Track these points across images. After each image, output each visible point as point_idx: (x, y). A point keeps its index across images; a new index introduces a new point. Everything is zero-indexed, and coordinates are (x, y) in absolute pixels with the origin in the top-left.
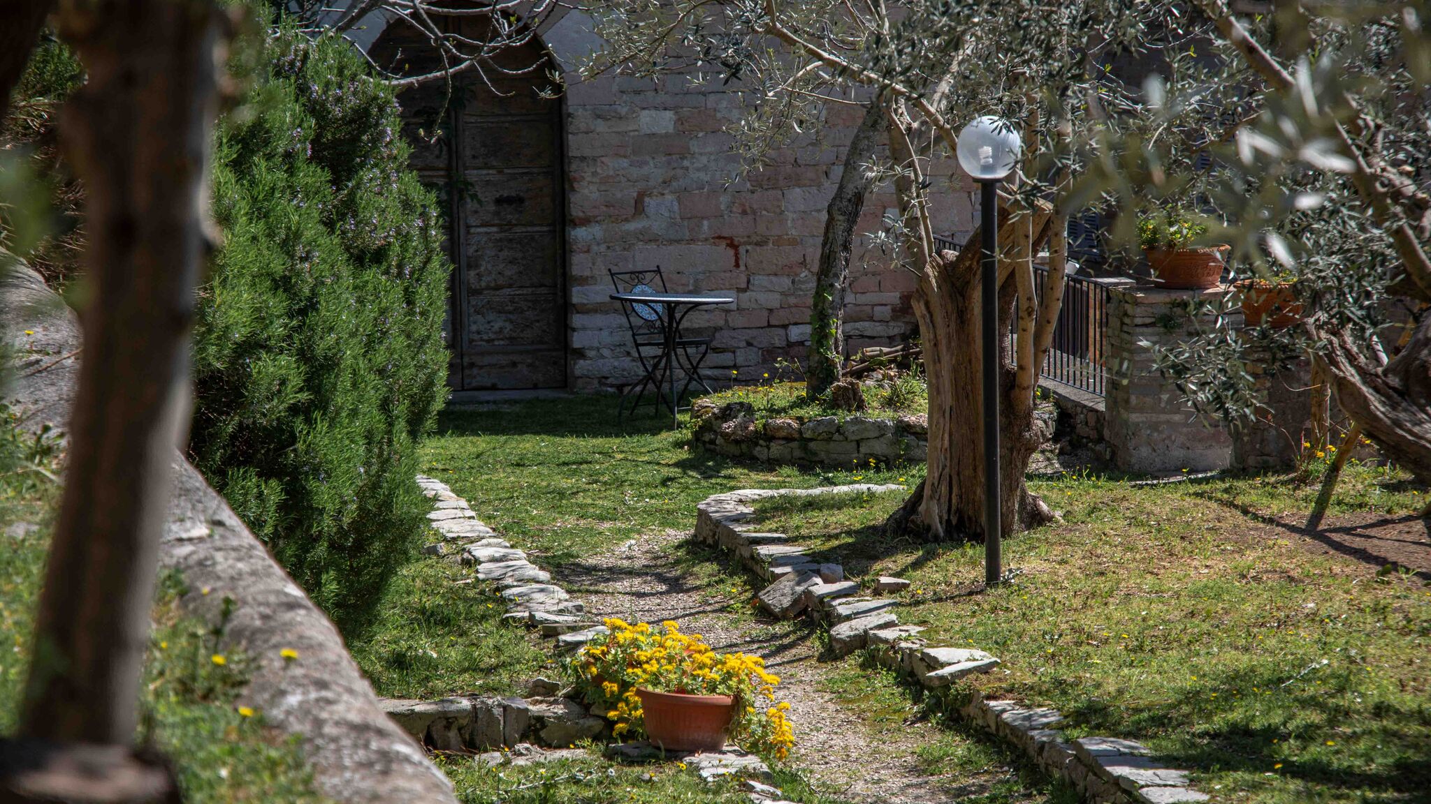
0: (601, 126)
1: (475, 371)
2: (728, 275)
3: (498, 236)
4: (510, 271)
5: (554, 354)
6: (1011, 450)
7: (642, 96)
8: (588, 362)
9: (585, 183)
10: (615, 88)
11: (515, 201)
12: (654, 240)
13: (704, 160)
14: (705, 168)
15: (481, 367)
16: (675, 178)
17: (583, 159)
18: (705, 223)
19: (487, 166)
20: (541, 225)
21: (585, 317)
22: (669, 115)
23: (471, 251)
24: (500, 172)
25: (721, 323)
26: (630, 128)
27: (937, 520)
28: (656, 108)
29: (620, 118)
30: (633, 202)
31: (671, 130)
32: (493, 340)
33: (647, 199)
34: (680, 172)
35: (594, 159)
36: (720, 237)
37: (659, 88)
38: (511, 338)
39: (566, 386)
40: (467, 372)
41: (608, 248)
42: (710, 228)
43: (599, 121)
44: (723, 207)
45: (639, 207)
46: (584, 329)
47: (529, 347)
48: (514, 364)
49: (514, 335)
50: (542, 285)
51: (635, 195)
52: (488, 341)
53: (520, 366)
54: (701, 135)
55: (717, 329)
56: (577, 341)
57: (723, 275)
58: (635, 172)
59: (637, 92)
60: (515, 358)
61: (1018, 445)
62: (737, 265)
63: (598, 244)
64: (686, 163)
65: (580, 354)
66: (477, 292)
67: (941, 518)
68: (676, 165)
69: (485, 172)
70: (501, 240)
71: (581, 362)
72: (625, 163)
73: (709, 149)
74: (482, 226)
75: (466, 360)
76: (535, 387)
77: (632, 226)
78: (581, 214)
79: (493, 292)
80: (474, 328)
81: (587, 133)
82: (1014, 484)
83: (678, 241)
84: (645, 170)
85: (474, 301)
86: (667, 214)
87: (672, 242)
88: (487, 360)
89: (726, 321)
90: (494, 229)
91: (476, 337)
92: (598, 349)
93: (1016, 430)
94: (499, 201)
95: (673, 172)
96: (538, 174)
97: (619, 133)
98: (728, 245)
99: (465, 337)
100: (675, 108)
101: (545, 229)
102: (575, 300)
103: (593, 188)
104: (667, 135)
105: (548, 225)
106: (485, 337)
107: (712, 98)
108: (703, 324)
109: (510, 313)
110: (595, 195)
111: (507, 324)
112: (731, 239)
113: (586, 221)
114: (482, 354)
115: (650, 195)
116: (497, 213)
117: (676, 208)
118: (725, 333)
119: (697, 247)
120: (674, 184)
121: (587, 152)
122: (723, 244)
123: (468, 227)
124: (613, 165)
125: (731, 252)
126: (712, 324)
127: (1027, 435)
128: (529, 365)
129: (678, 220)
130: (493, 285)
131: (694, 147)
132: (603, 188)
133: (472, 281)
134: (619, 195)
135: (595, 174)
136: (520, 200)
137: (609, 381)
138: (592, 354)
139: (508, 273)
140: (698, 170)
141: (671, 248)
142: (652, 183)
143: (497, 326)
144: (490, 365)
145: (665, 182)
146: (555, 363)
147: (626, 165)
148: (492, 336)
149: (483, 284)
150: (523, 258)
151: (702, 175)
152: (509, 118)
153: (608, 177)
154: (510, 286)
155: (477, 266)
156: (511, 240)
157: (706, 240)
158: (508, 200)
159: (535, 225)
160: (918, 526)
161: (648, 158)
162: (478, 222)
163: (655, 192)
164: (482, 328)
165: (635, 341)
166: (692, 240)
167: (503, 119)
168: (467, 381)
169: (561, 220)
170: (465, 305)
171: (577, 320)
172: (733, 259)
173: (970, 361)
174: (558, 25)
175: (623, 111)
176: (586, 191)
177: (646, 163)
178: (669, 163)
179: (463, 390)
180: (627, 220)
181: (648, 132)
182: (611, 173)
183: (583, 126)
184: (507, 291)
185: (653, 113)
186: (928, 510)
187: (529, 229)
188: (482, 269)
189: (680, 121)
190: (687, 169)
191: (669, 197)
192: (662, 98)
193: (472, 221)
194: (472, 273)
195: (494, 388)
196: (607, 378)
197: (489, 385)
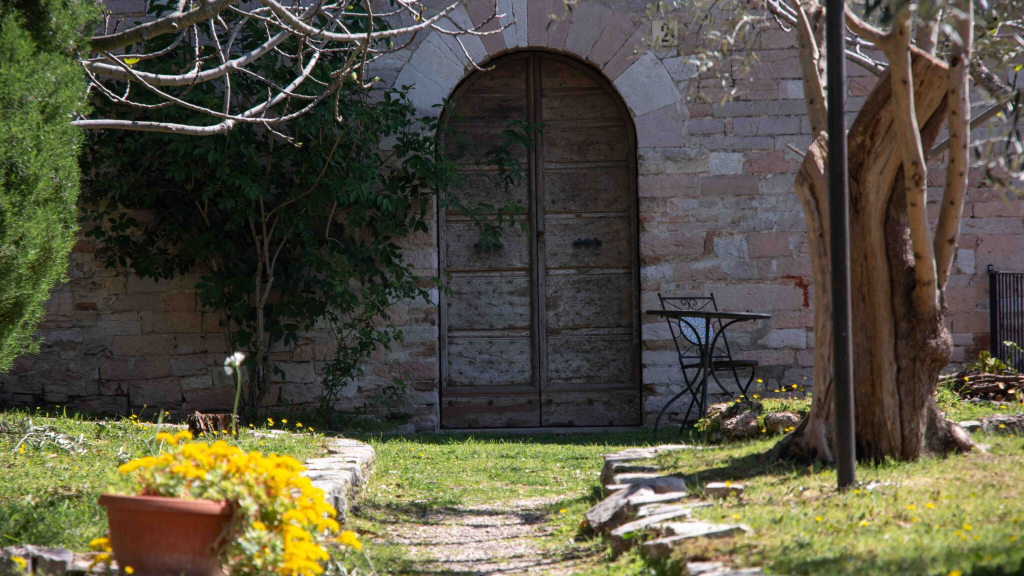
0: (671, 168)
1: (553, 408)
2: (798, 314)
3: (576, 278)
4: (588, 312)
5: (629, 392)
6: (914, 360)
7: (711, 137)
8: (659, 398)
9: (655, 223)
10: (684, 131)
11: (594, 244)
12: (723, 278)
13: (773, 200)
14: (774, 209)
15: (558, 405)
16: (743, 218)
17: (653, 199)
18: (774, 262)
19: (566, 211)
20: (617, 268)
21: (655, 353)
22: (738, 156)
23: (550, 292)
24: (578, 216)
25: (791, 361)
26: (700, 170)
27: (824, 441)
28: (725, 150)
29: (690, 160)
30: (702, 241)
31: (740, 171)
32: (571, 378)
33: (716, 239)
34: (749, 213)
35: (664, 200)
36: (789, 277)
37: (728, 131)
38: (589, 377)
39: (641, 424)
40: (544, 409)
41: (678, 286)
42: (778, 267)
43: (669, 162)
44: (791, 247)
45: (708, 247)
46: (654, 365)
47: (606, 386)
48: (590, 402)
49: (591, 373)
50: (619, 326)
51: (704, 234)
52: (567, 379)
53: (596, 404)
54: (769, 176)
55: (787, 367)
56: (648, 377)
57: (792, 314)
58: (704, 212)
59: (706, 135)
60: (592, 396)
61: (922, 355)
62: (806, 304)
63: (668, 283)
64: (755, 204)
65: (651, 389)
66: (556, 332)
67: (830, 441)
68: (745, 206)
69: (564, 216)
70: (579, 282)
71: (652, 398)
72: (694, 203)
73: (778, 190)
74: (560, 268)
75: (544, 397)
76: (611, 424)
77: (701, 265)
78: (651, 253)
79: (570, 332)
80: (552, 366)
81: (657, 174)
82: (918, 402)
83: (747, 280)
84: (714, 211)
85: (552, 340)
86: (735, 253)
87: (740, 280)
88: (564, 397)
89: (796, 359)
90: (572, 271)
91: (554, 375)
92: (668, 385)
93: (919, 336)
94: (577, 244)
95: (742, 213)
96: (615, 218)
97: (688, 174)
98: (797, 284)
99: (544, 375)
100: (744, 151)
101: (621, 271)
102: (645, 337)
103: (663, 228)
104: (735, 177)
105: (624, 268)
106: (563, 376)
107: (780, 141)
108: (773, 362)
109: (587, 352)
110: (666, 235)
111: (585, 363)
112: (800, 278)
113: (656, 260)
114: (560, 392)
115: (719, 235)
116: (575, 256)
117: (745, 248)
118: (793, 370)
119: (766, 286)
120: (743, 224)
121: (657, 193)
122: (792, 283)
123: (547, 269)
124: (683, 205)
125: (800, 291)
126: (781, 362)
127: (933, 342)
128: (606, 403)
129: (747, 259)
130: (571, 325)
131: (763, 187)
132: (673, 227)
133: (551, 321)
134: (688, 235)
135: (665, 214)
136: (598, 243)
137: (678, 417)
138: (659, 389)
139: (585, 313)
140: (767, 210)
141: (739, 286)
142: (721, 223)
143: (575, 364)
144: (567, 402)
145: (733, 222)
146: (631, 401)
147: (695, 205)
148: (570, 375)
149: (561, 324)
150: (600, 299)
151: (770, 215)
152: (588, 165)
153: (677, 216)
154: (588, 326)
155: (556, 307)
156: (588, 282)
157: (775, 279)
158: (587, 243)
159: (611, 268)
160: (802, 450)
161: (717, 199)
162: (557, 265)
163: (724, 232)
164: (560, 367)
165: (682, 363)
166: (761, 280)
167: (581, 165)
168: (544, 418)
169: (637, 261)
170: (543, 344)
171: (647, 357)
172: (803, 298)
173: (866, 258)
174: (629, 70)
175: (692, 153)
176: (656, 231)
177: (716, 204)
178: (738, 204)
179: (541, 426)
180: (696, 259)
181: (718, 173)
182: (681, 213)
183: (653, 168)
184: (584, 331)
185: (722, 154)
186: (814, 431)
187: (606, 271)
188: (561, 309)
189: (749, 162)
190: (756, 209)
191: (738, 237)
192: (730, 140)
193: (551, 263)
194: (551, 313)
195: (570, 425)
196: (677, 414)
197: (566, 421)
